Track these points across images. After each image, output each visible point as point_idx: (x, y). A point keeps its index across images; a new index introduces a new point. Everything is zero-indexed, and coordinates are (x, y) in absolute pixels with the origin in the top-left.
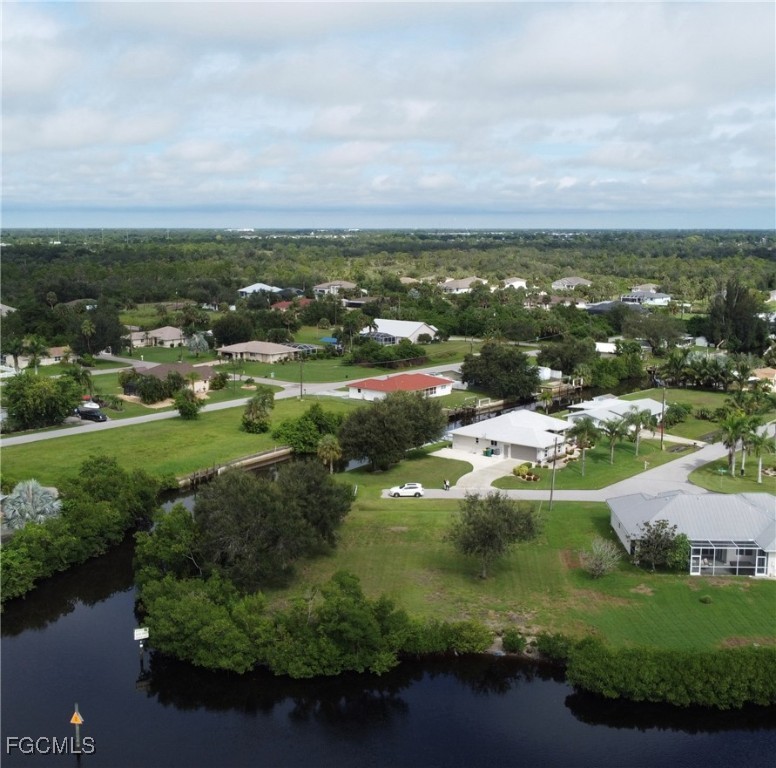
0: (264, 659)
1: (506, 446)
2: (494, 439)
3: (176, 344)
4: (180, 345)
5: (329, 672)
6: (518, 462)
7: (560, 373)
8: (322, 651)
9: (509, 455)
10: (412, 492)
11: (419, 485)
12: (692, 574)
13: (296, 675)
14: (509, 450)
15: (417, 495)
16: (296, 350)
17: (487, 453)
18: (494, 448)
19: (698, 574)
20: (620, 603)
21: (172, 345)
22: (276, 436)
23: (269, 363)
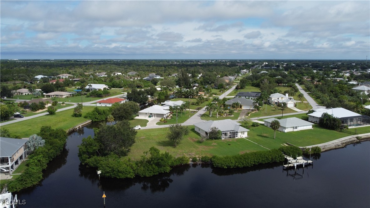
0: (138, 173)
1: (155, 114)
2: (151, 113)
3: (27, 94)
4: (28, 94)
5: (156, 174)
6: (160, 118)
7: (150, 96)
8: (153, 168)
9: (156, 117)
10: (138, 128)
11: (139, 126)
12: (222, 139)
13: (148, 176)
14: (156, 115)
15: (140, 129)
16: (70, 93)
17: (150, 117)
18: (151, 115)
19: (224, 139)
20: (212, 148)
21: (26, 94)
22: (85, 117)
23: (63, 98)
